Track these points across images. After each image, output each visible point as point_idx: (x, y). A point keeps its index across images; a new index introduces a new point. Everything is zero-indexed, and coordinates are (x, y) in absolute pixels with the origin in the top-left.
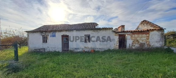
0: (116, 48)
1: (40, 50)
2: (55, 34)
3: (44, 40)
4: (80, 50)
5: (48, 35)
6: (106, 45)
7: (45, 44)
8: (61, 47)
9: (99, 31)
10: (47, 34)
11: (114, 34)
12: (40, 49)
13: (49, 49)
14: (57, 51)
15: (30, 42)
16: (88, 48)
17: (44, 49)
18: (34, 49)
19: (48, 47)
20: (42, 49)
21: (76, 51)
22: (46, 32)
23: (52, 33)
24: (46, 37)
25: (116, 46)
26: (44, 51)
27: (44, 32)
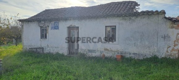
0: (171, 55)
1: (37, 50)
2: (58, 24)
3: (43, 35)
4: (97, 54)
5: (49, 26)
6: (149, 47)
7: (44, 40)
8: (66, 47)
9: (133, 18)
10: (46, 24)
11: (169, 23)
12: (36, 48)
13: (49, 49)
14: (61, 52)
15: (24, 36)
16: (111, 51)
17: (43, 48)
18: (30, 47)
19: (48, 46)
20: (39, 48)
21: (90, 54)
22: (45, 20)
23: (53, 23)
24: (45, 29)
25: (171, 51)
26: (42, 52)
27: (42, 20)
